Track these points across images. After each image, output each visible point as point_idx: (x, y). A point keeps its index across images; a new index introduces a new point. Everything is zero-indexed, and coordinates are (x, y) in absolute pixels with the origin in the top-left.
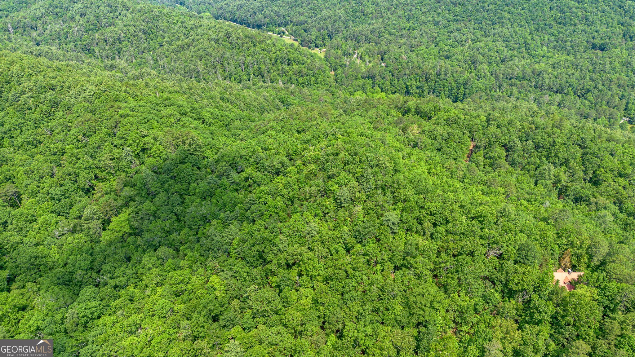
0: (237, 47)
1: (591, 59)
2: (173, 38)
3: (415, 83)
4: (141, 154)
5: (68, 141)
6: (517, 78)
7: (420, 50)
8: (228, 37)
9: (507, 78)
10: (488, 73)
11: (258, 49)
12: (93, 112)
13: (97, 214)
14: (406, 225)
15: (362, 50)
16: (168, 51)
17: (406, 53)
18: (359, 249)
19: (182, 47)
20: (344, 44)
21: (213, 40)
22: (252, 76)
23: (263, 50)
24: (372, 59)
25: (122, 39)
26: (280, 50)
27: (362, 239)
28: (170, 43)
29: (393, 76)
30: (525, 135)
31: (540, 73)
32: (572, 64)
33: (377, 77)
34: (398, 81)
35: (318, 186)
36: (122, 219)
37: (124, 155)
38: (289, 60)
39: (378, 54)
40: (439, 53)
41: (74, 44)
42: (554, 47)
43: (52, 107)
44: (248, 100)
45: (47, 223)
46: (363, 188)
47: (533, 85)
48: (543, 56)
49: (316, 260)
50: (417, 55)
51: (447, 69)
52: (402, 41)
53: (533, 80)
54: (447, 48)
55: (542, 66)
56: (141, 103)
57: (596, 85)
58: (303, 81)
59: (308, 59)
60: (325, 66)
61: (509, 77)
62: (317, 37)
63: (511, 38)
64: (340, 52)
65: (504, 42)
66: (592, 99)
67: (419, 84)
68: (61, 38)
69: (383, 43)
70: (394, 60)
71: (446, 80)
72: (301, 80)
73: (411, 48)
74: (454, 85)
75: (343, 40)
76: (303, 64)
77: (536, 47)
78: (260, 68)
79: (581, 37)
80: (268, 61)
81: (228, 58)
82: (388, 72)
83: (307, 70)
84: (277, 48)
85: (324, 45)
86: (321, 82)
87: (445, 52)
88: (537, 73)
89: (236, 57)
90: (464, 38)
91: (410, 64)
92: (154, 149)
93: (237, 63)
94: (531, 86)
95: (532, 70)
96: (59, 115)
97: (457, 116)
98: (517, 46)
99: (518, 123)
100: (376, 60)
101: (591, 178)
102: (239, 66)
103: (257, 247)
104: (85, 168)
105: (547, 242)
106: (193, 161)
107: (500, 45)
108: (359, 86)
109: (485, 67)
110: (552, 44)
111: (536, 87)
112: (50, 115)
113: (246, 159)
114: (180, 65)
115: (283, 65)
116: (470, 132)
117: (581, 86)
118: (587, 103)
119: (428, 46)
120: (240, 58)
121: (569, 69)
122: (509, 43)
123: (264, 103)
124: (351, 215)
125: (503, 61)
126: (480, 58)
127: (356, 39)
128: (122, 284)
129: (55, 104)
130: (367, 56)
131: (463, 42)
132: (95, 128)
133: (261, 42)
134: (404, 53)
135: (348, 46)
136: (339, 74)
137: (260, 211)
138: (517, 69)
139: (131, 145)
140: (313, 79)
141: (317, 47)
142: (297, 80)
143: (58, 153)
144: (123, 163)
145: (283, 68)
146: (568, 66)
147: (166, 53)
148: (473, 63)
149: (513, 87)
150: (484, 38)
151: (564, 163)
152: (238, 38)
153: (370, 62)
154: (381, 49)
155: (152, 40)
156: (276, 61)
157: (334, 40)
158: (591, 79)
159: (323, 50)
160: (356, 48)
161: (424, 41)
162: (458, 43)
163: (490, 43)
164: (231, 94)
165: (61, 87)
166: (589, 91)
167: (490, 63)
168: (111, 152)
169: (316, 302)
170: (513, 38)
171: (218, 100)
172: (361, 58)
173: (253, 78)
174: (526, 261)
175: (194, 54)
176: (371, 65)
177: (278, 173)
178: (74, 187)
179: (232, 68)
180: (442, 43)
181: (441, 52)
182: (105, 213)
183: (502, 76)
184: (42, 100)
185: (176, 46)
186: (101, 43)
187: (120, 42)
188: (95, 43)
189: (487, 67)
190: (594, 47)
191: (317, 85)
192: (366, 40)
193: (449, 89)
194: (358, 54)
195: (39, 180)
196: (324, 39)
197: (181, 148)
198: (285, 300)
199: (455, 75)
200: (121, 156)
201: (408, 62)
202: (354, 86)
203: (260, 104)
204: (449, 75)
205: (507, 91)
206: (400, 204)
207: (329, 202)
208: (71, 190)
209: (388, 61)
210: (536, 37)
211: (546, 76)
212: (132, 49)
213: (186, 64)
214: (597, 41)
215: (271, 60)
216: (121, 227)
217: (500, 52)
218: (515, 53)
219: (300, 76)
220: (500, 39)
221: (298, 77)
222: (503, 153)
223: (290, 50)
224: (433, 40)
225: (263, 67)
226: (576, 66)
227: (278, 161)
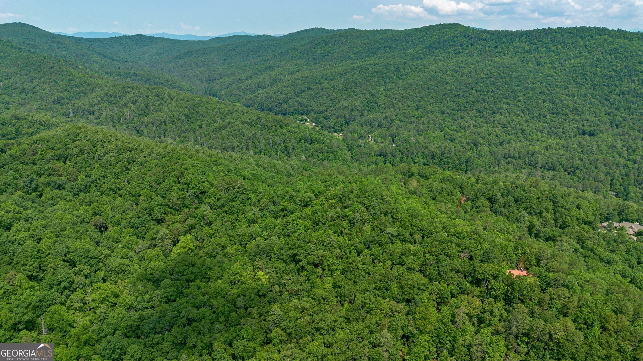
0: (267, 129)
1: (580, 143)
2: (211, 121)
3: (422, 160)
4: (200, 195)
5: (144, 187)
6: (514, 157)
7: (428, 134)
8: (259, 121)
9: (504, 157)
10: (488, 153)
11: (284, 130)
12: (163, 166)
13: (168, 236)
14: (402, 237)
15: (376, 133)
16: (207, 131)
17: (414, 136)
18: (367, 253)
19: (220, 128)
20: (359, 129)
21: (247, 122)
22: (279, 152)
23: (289, 131)
24: (383, 141)
25: (167, 122)
26: (303, 132)
27: (369, 245)
28: (209, 125)
29: (402, 154)
30: (506, 191)
31: (533, 154)
32: (563, 146)
33: (388, 154)
34: (407, 159)
35: (337, 213)
36: (189, 238)
37: (188, 195)
38: (311, 140)
39: (389, 136)
40: (445, 136)
41: (126, 126)
42: (548, 133)
43: (129, 164)
44: (278, 167)
45: (129, 242)
46: (371, 214)
47: (527, 163)
48: (538, 141)
49: (335, 258)
50: (424, 138)
51: (450, 149)
52: (411, 127)
53: (527, 159)
54: (451, 133)
55: (536, 148)
56: (197, 162)
57: (584, 164)
58: (323, 157)
59: (327, 139)
60: (342, 145)
61: (506, 156)
62: (335, 123)
63: (508, 125)
64: (356, 135)
65: (503, 128)
66: (580, 175)
67: (425, 161)
68: (115, 121)
69: (394, 128)
70: (403, 141)
71: (450, 158)
72: (321, 156)
73: (419, 132)
74: (457, 162)
75: (359, 125)
76: (324, 143)
77: (531, 133)
78: (286, 146)
79: (572, 124)
80: (293, 140)
81: (259, 138)
82: (398, 151)
83: (326, 148)
84: (301, 130)
85: (342, 130)
86: (339, 158)
87: (450, 136)
88: (530, 153)
89: (266, 137)
90: (467, 124)
91: (417, 144)
92: (211, 191)
93: (266, 141)
94: (526, 164)
95: (526, 150)
96: (134, 169)
97: (450, 176)
98: (514, 132)
99: (501, 183)
100: (387, 141)
101: (561, 225)
102: (268, 144)
103: (292, 251)
104: (158, 205)
105: (506, 251)
106: (241, 200)
107: (499, 130)
108: (372, 162)
109: (485, 148)
110: (546, 131)
111: (530, 165)
112: (127, 170)
113: (282, 197)
114: (217, 142)
115: (306, 144)
116: (461, 188)
117: (571, 165)
118: (576, 179)
119: (434, 131)
120: (269, 137)
121: (560, 151)
122: (507, 129)
123: (291, 170)
124: (361, 231)
125: (501, 143)
126: (482, 141)
127: (370, 125)
128: (191, 279)
129: (132, 161)
130: (380, 139)
131: (466, 128)
132: (164, 177)
133: (287, 125)
134: (412, 135)
135: (363, 131)
136: (355, 153)
137: (294, 229)
138: (513, 150)
139: (193, 188)
140: (332, 155)
141: (335, 132)
142: (318, 156)
143: (135, 196)
144: (187, 201)
145: (306, 146)
146: (559, 149)
147: (205, 133)
148: (475, 145)
149: (510, 165)
150: (485, 125)
151: (538, 213)
152: (268, 122)
153: (382, 143)
154: (392, 133)
155: (192, 123)
156: (300, 140)
157: (350, 126)
158: (581, 159)
159: (341, 134)
160: (370, 132)
161: (431, 126)
162: (462, 129)
163: (490, 129)
164: (264, 162)
165: (136, 149)
166: (578, 168)
167: (490, 145)
168: (178, 193)
169: (335, 286)
170: (511, 125)
171: (254, 165)
172: (374, 140)
173: (280, 154)
174: (488, 261)
175: (230, 134)
176: (383, 145)
177: (306, 206)
178: (149, 218)
179: (263, 146)
180: (447, 128)
181: (446, 136)
182: (174, 236)
183: (500, 155)
184: (121, 159)
185: (214, 128)
186: (150, 125)
187: (165, 124)
188: (144, 125)
189: (487, 148)
190: (584, 133)
191: (335, 161)
192: (379, 126)
193: (453, 166)
194: (372, 137)
195: (122, 214)
196: (341, 125)
197: (232, 191)
198: (312, 285)
199: (458, 155)
200: (185, 196)
201: (416, 143)
202: (368, 162)
203: (287, 171)
204: (452, 153)
205: (504, 168)
206: (398, 223)
207: (345, 223)
208: (146, 220)
209: (398, 142)
210: (531, 125)
211: (539, 156)
212: (175, 130)
213: (223, 142)
214: (586, 128)
215: (295, 139)
216: (187, 244)
217: (498, 136)
218: (512, 137)
219: (320, 153)
220: (499, 126)
221: (319, 153)
222: (487, 203)
223: (313, 132)
224: (439, 126)
225: (289, 145)
226: (567, 148)
227: (307, 197)
